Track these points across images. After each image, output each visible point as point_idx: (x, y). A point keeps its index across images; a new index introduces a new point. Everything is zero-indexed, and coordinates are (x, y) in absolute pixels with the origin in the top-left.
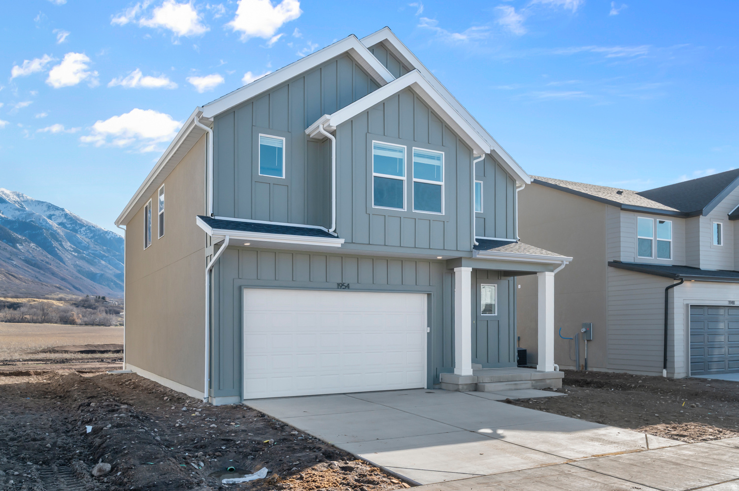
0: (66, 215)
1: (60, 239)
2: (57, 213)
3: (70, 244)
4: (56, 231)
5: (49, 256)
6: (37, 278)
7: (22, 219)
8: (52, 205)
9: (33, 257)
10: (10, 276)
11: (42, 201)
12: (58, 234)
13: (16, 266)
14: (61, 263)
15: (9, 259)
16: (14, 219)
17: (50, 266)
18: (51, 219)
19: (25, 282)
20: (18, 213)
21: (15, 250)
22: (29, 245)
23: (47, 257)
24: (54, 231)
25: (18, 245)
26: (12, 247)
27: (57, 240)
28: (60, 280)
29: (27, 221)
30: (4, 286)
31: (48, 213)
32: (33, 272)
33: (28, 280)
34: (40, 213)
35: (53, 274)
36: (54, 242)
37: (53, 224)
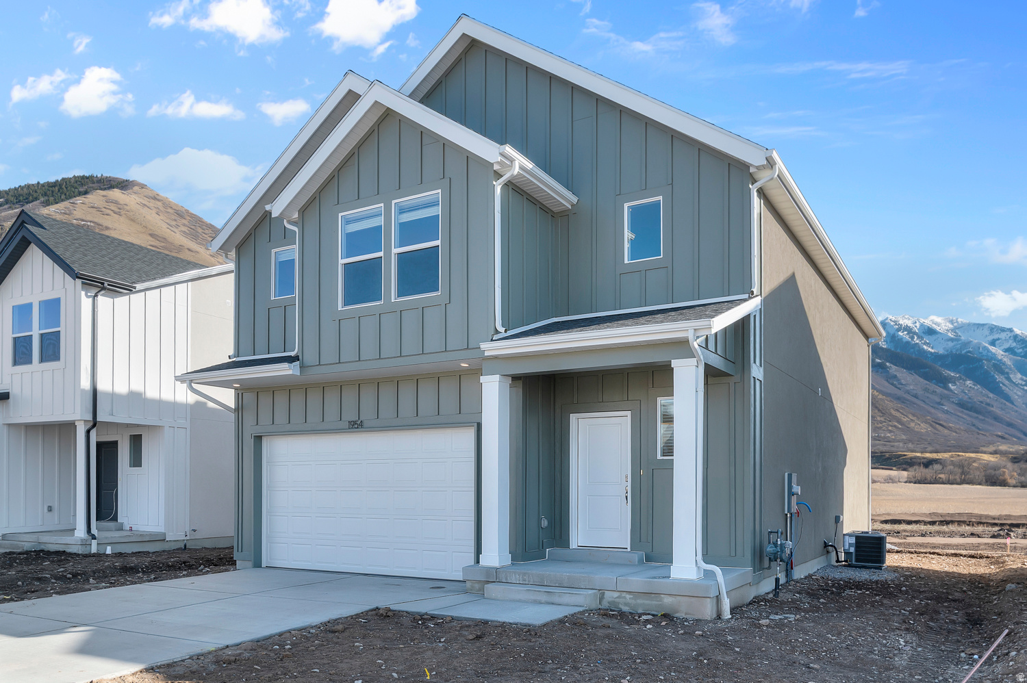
0: (1016, 337)
1: (1007, 370)
2: (1003, 336)
3: (1021, 376)
4: (1001, 360)
5: (991, 395)
6: (974, 425)
7: (957, 350)
8: (996, 326)
9: (970, 398)
10: (937, 426)
11: (982, 323)
12: (1004, 364)
13: (947, 412)
14: (1007, 403)
15: (939, 403)
16: (946, 353)
17: (992, 409)
18: (995, 346)
19: (956, 432)
20: (950, 344)
21: (946, 392)
22: (965, 384)
23: (988, 397)
24: (998, 361)
25: (950, 385)
26: (943, 388)
27: (1002, 372)
28: (1005, 427)
29: (963, 352)
30: (929, 439)
31: (991, 338)
32: (968, 418)
33: (959, 429)
34: (981, 340)
35: (996, 418)
36: (998, 375)
37: (998, 351)
